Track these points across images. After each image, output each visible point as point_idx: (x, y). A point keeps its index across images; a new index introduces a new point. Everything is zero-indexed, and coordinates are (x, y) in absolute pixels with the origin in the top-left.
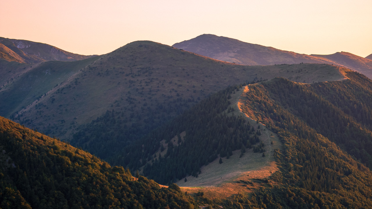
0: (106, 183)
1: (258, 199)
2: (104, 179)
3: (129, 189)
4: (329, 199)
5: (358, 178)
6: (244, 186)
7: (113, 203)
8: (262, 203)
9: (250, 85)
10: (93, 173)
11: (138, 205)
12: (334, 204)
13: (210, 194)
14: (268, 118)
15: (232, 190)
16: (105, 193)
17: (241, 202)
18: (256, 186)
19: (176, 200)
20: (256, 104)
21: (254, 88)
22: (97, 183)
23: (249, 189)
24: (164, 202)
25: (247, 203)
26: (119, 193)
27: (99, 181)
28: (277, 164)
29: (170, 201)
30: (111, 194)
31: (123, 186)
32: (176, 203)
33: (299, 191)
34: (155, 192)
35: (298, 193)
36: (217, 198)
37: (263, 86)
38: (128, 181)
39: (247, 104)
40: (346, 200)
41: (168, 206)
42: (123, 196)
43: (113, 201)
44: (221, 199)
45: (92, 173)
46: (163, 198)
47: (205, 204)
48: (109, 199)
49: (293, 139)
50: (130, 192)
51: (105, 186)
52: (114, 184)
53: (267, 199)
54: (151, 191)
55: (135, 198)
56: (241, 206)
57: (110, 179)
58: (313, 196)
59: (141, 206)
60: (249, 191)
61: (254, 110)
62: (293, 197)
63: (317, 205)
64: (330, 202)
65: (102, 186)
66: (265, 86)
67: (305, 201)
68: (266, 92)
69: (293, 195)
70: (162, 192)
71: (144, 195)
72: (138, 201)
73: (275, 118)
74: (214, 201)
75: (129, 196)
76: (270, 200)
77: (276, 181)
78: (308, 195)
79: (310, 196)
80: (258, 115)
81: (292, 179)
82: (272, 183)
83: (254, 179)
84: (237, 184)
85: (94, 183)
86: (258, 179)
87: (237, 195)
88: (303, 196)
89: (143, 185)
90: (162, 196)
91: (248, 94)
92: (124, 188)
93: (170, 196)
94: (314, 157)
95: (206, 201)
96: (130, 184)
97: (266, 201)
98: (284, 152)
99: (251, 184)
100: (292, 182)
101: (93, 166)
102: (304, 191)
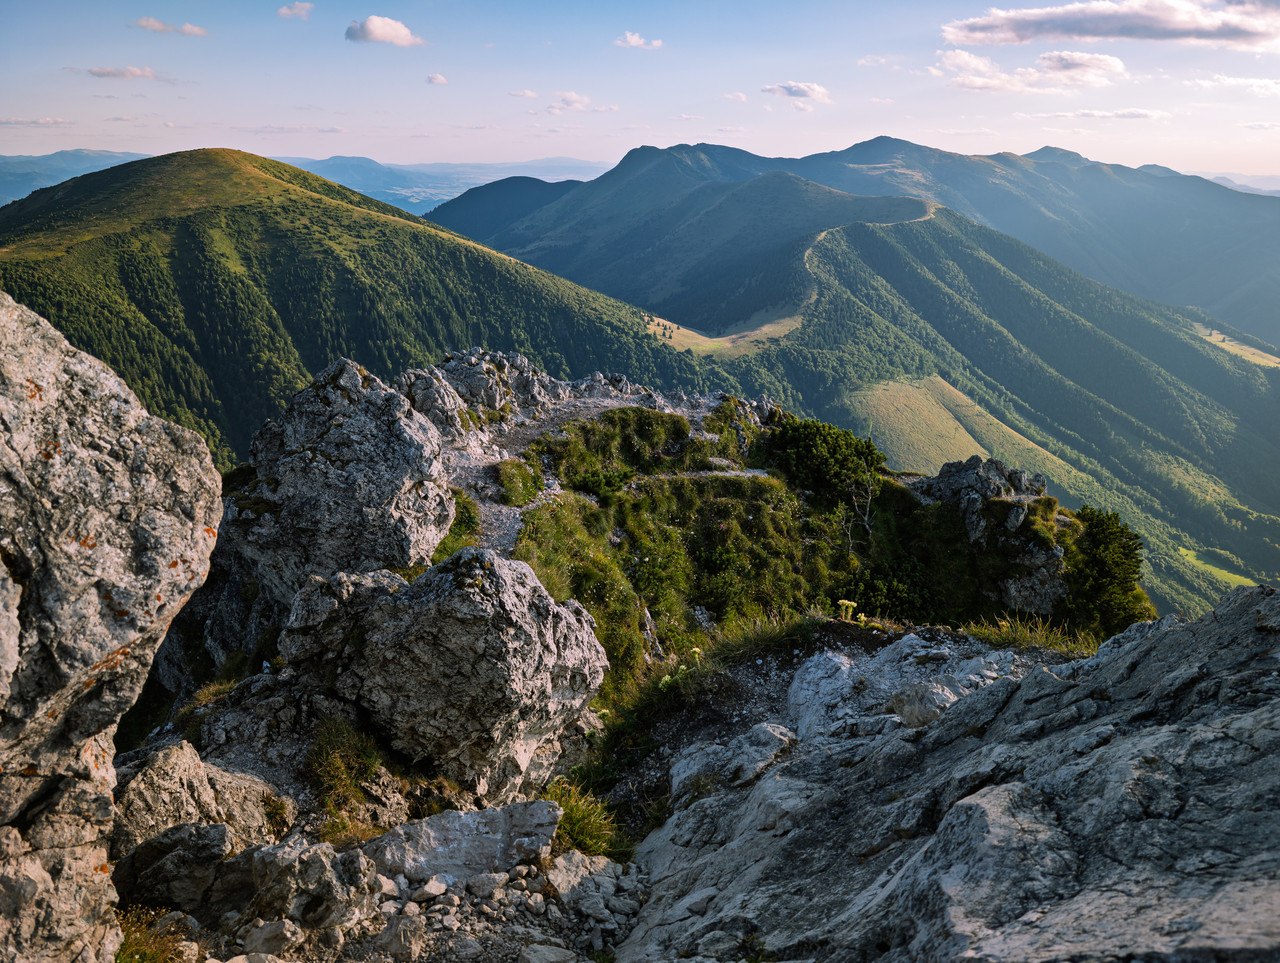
0: (633, 349)
1: (762, 357)
2: (632, 346)
3: (650, 354)
4: (826, 357)
5: (875, 331)
6: (756, 345)
8: (765, 362)
9: (829, 230)
10: (625, 341)
11: (653, 368)
12: (829, 361)
13: (722, 353)
14: (830, 265)
15: (743, 350)
16: (629, 357)
17: (745, 361)
18: (767, 345)
19: (686, 364)
20: (824, 251)
21: (832, 233)
22: (625, 349)
23: (759, 348)
24: (675, 365)
25: (750, 362)
26: (641, 357)
27: (627, 348)
28: (803, 319)
29: (680, 364)
30: (634, 358)
31: (646, 351)
32: (685, 366)
33: (802, 350)
35: (800, 353)
36: (725, 358)
37: (842, 230)
38: (652, 346)
39: (815, 252)
40: (843, 357)
41: (677, 369)
42: (643, 361)
44: (729, 359)
45: (623, 341)
46: (676, 361)
49: (832, 292)
50: (649, 356)
51: (631, 352)
52: (638, 350)
53: (771, 358)
56: (744, 365)
57: (637, 344)
58: (813, 355)
59: (655, 368)
60: (758, 351)
61: (820, 257)
62: (794, 356)
63: (812, 363)
64: (826, 360)
65: (628, 352)
66: (845, 230)
67: (803, 360)
68: (843, 236)
69: (794, 354)
71: (660, 359)
72: (654, 364)
73: (837, 265)
74: (722, 361)
75: (648, 360)
76: (773, 358)
77: (788, 340)
78: (808, 354)
79: (810, 355)
80: (821, 263)
81: (805, 336)
82: (783, 343)
83: (768, 337)
84: (751, 343)
85: (623, 349)
86: (772, 338)
87: (744, 355)
88: (803, 354)
92: (646, 354)
94: (842, 310)
95: (714, 362)
96: (652, 350)
97: (768, 360)
98: (816, 307)
99: (764, 343)
100: (803, 339)
101: (627, 334)
102: (806, 351)
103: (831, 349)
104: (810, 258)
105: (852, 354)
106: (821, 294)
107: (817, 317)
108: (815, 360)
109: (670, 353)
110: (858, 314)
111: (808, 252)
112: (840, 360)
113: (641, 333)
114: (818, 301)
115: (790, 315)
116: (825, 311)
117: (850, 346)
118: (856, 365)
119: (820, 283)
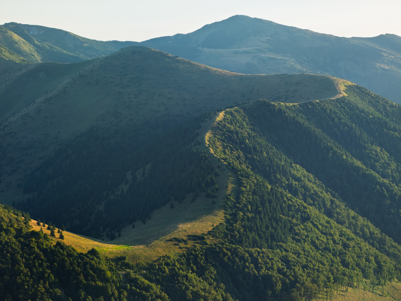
0: (18, 251)
1: (188, 259)
2: (16, 248)
3: (42, 257)
4: (268, 257)
5: (315, 226)
6: (175, 245)
7: (22, 274)
8: (192, 265)
9: (227, 110)
10: (6, 241)
11: (49, 275)
12: (272, 262)
13: (134, 257)
14: (238, 151)
15: (160, 250)
16: (15, 262)
17: (167, 264)
18: (190, 244)
19: (92, 267)
20: (227, 134)
21: (231, 114)
22: (8, 251)
23: (180, 248)
24: (78, 270)
25: (174, 265)
26: (31, 262)
27: (10, 250)
28: (225, 213)
29: (85, 269)
30: (22, 264)
31: (36, 254)
32: (91, 272)
33: (236, 249)
34: (70, 260)
35: (234, 252)
36: (141, 261)
37: (241, 111)
38: (43, 247)
39: (217, 136)
40: (288, 257)
41: (82, 275)
42: (34, 266)
43: (22, 271)
44: (146, 263)
45: (4, 241)
46: (78, 266)
47: (126, 269)
48: (18, 269)
49: (252, 181)
50: (42, 260)
51: (16, 255)
52: (26, 252)
53: (199, 260)
54: (66, 258)
55: (47, 267)
56: (166, 269)
57: (23, 245)
58: (251, 255)
59: (52, 275)
60: (180, 251)
61: (223, 141)
62: (227, 257)
63: (252, 265)
64: (268, 261)
65: (13, 255)
66: (245, 110)
67: (240, 261)
68: (245, 117)
69: (227, 254)
70: (77, 259)
71: (57, 263)
72: (50, 270)
73: (247, 150)
74: (137, 265)
75: (41, 265)
76: (201, 261)
77: (214, 237)
78: (244, 254)
79: (247, 255)
80: (227, 148)
81: (234, 233)
82: (210, 241)
83: (190, 236)
84: (169, 243)
85: (5, 252)
86: (194, 236)
87: (164, 257)
88: (239, 255)
89: (59, 251)
90: (77, 264)
91: (220, 123)
92: (37, 257)
93: (86, 263)
94: (270, 202)
95: (128, 266)
96: (44, 251)
97: (196, 263)
98: (238, 198)
99: (185, 242)
100: (233, 237)
101: (7, 232)
102: (241, 249)
103: (271, 248)
104: (213, 144)
105: (298, 254)
106: (239, 183)
107: (241, 210)
108: (255, 261)
109: (69, 255)
110: (289, 206)
111: (208, 136)
112: (285, 260)
113: (24, 231)
114: (238, 193)
115: (209, 210)
116: (250, 203)
117: (291, 244)
118: (304, 267)
119: (234, 170)
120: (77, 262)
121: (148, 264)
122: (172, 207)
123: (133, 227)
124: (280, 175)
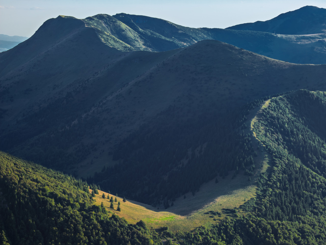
0: (80, 222)
1: (219, 229)
2: (79, 219)
3: (99, 227)
4: (287, 228)
6: (211, 217)
7: (81, 241)
8: (222, 234)
9: (273, 98)
10: (71, 214)
11: (103, 242)
12: (289, 233)
13: (175, 228)
14: (277, 133)
15: (197, 221)
16: (77, 231)
17: (201, 234)
18: (223, 217)
19: (139, 237)
20: (270, 120)
21: (276, 102)
22: (72, 222)
23: (215, 220)
24: (127, 239)
25: (207, 234)
26: (89, 231)
27: (74, 221)
28: (257, 189)
29: (133, 237)
30: (82, 233)
31: (95, 225)
32: (138, 240)
33: (260, 221)
34: (121, 230)
35: (259, 224)
36: (180, 231)
37: (285, 99)
38: (101, 219)
39: (261, 121)
40: (304, 228)
41: (130, 243)
42: (92, 234)
43: (82, 239)
44: (184, 232)
45: (69, 214)
46: (127, 235)
47: (167, 237)
48: (79, 237)
49: (284, 161)
50: (99, 230)
51: (78, 225)
52: (86, 223)
53: (228, 230)
54: (118, 229)
55: (102, 236)
56: (200, 238)
57: (85, 217)
58: (272, 226)
59: (105, 243)
60: (214, 223)
61: (266, 126)
62: (252, 228)
63: (272, 235)
64: (286, 231)
65: (75, 225)
66: (288, 98)
67: (263, 232)
68: (288, 104)
69: (252, 226)
70: (127, 230)
71: (111, 232)
72: (104, 238)
73: (285, 133)
74: (177, 234)
75: (97, 234)
76: (230, 231)
77: (244, 211)
78: (267, 226)
79: (269, 226)
80: (268, 131)
81: (261, 207)
82: (240, 214)
83: (224, 209)
84: (206, 215)
85: (69, 223)
86: (228, 210)
87: (200, 228)
88: (262, 226)
89: (113, 222)
90: (126, 233)
91: (265, 110)
92: (95, 227)
93: (134, 233)
94: (296, 179)
95: (169, 235)
96: (101, 222)
97: (226, 232)
98: (269, 176)
99: (219, 214)
100: (260, 210)
101: (73, 206)
102: (264, 222)
103: (291, 220)
104: (257, 127)
105: (313, 226)
106: (272, 163)
107: (271, 187)
108: (275, 232)
109: (121, 226)
110: (313, 183)
111: (254, 121)
112: (301, 231)
113: (88, 205)
114: (270, 171)
115: (244, 185)
116: (279, 180)
117: (309, 217)
118: (318, 237)
119: (270, 152)
120: (127, 232)
121: (185, 233)
122: (217, 182)
123: (185, 198)
124: (311, 154)
